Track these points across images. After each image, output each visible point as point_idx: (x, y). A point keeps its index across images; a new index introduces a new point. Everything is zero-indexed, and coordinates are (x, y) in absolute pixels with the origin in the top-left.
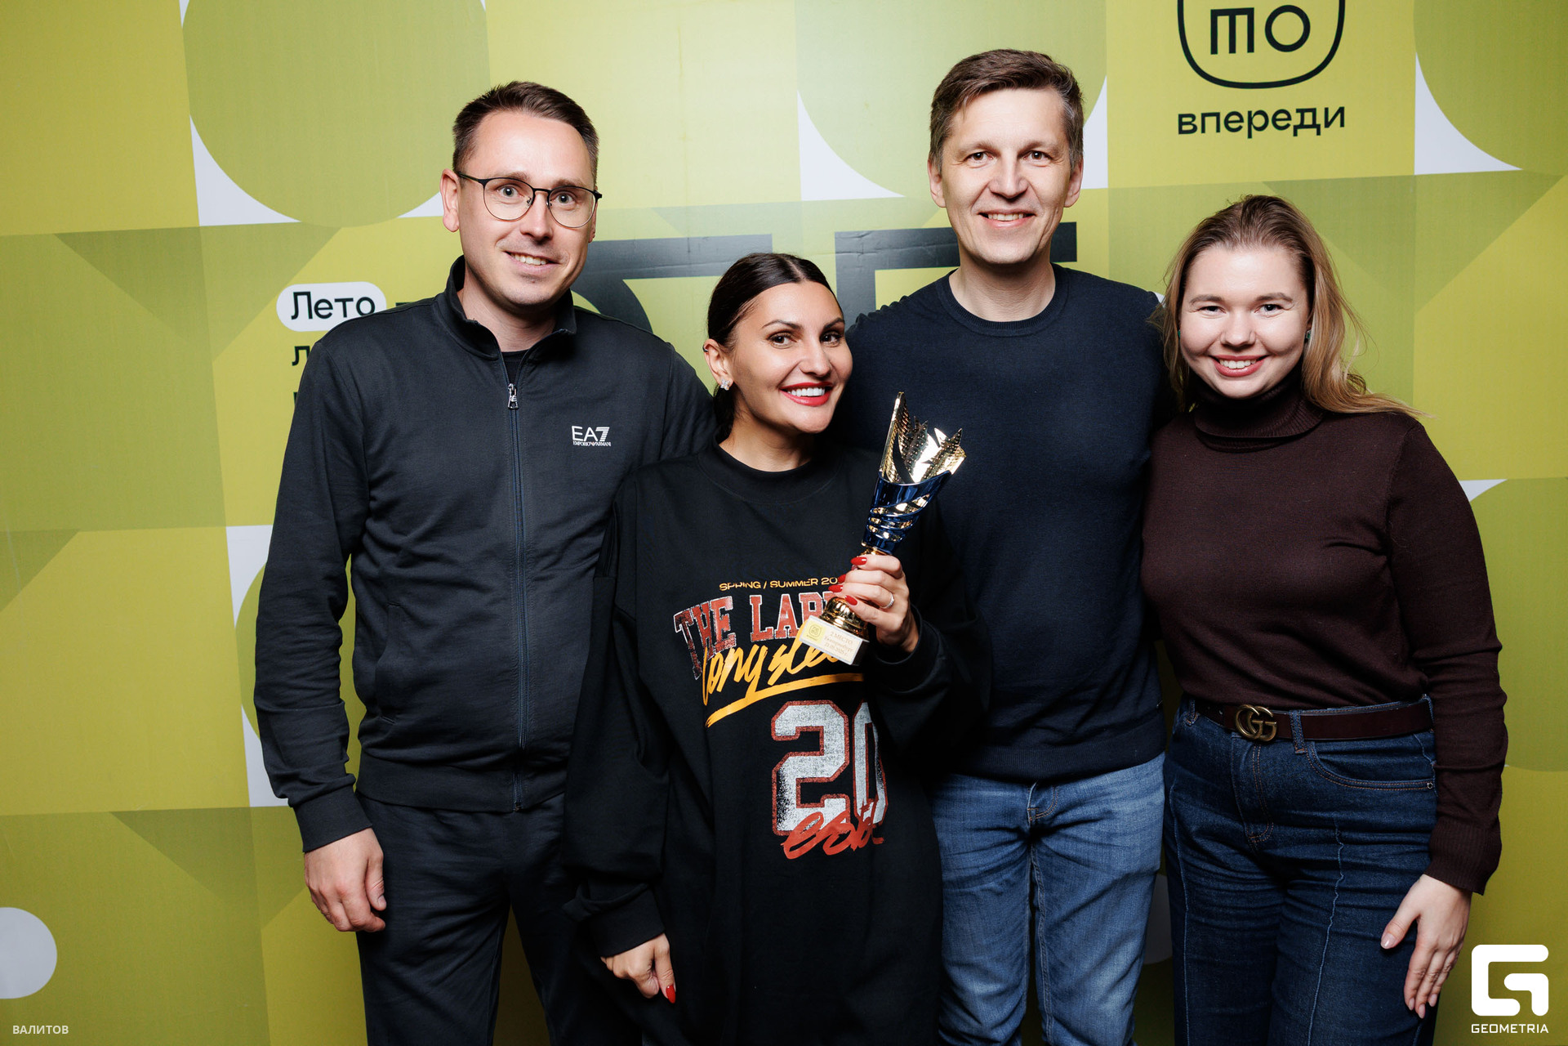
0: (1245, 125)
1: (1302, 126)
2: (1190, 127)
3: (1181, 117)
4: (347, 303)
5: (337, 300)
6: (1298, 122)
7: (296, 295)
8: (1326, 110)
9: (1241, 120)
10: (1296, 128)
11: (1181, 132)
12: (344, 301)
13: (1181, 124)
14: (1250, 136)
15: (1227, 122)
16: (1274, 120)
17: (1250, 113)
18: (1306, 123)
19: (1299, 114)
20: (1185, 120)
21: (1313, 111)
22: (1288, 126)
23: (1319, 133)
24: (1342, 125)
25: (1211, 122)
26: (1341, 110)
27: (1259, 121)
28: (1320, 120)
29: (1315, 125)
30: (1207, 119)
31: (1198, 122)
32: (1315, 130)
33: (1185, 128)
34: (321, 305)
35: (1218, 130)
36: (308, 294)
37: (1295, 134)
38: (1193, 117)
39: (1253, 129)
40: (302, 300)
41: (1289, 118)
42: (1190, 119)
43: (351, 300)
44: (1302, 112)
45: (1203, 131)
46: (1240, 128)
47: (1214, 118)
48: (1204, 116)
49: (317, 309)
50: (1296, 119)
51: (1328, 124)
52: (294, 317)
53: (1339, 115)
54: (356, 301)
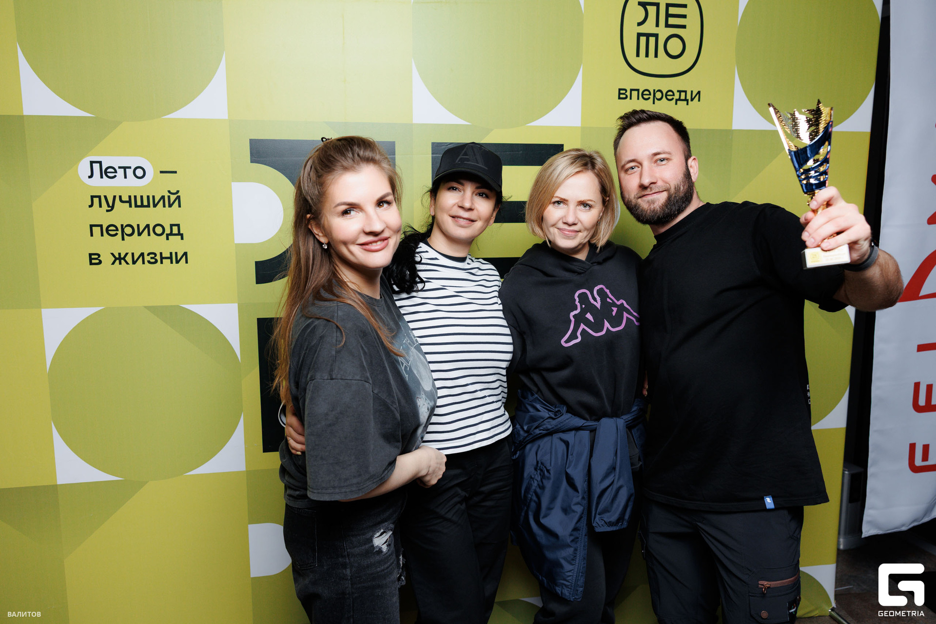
0: (652, 97)
1: (679, 99)
2: (624, 96)
3: (620, 90)
4: (127, 169)
5: (120, 168)
6: (678, 98)
7: (92, 163)
8: (692, 92)
9: (650, 94)
10: (677, 100)
11: (620, 98)
12: (125, 168)
13: (620, 94)
14: (654, 103)
15: (643, 94)
16: (666, 95)
17: (654, 90)
18: (681, 98)
19: (679, 93)
20: (622, 92)
21: (685, 92)
22: (673, 99)
23: (687, 104)
24: (699, 100)
25: (635, 93)
26: (699, 93)
27: (658, 95)
28: (689, 97)
29: (686, 100)
30: (633, 92)
31: (628, 93)
32: (686, 102)
33: (622, 96)
34: (109, 170)
35: (638, 99)
36: (100, 163)
37: (676, 104)
38: (626, 90)
39: (656, 99)
40: (96, 167)
41: (674, 95)
42: (624, 92)
43: (130, 168)
44: (680, 92)
45: (631, 99)
46: (649, 98)
47: (637, 92)
48: (631, 90)
49: (106, 173)
50: (677, 96)
51: (692, 100)
52: (91, 177)
53: (698, 95)
54: (133, 168)
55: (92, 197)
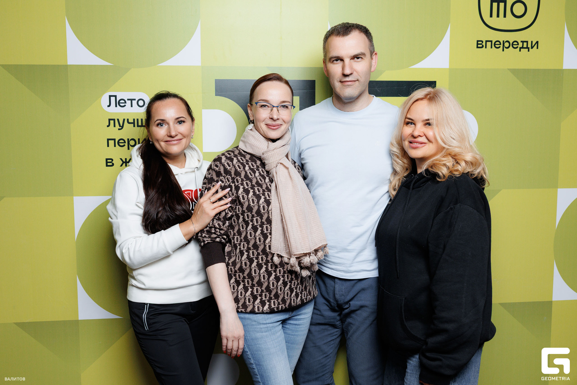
0: (502, 46)
1: (523, 48)
2: (481, 46)
3: (478, 41)
4: (133, 101)
5: (128, 100)
6: (521, 46)
7: (110, 96)
8: (532, 42)
9: (500, 44)
10: (520, 48)
11: (478, 47)
12: (132, 100)
13: (478, 44)
14: (503, 50)
15: (495, 44)
16: (513, 45)
17: (503, 41)
18: (524, 47)
19: (522, 43)
20: (479, 43)
21: (527, 42)
22: (517, 47)
23: (529, 51)
24: (537, 48)
25: (489, 44)
26: (537, 42)
27: (507, 45)
28: (529, 46)
29: (527, 48)
30: (487, 43)
31: (484, 44)
32: (527, 49)
33: (479, 46)
34: (121, 101)
35: (491, 47)
36: (115, 96)
37: (520, 51)
38: (482, 42)
39: (504, 48)
40: (113, 99)
41: (518, 44)
42: (481, 43)
43: (135, 100)
44: (523, 42)
45: (486, 47)
46: (500, 47)
47: (490, 43)
48: (486, 41)
49: (119, 103)
50: (520, 45)
51: (532, 48)
52: (109, 106)
53: (536, 44)
54: (137, 100)
55: (110, 120)
